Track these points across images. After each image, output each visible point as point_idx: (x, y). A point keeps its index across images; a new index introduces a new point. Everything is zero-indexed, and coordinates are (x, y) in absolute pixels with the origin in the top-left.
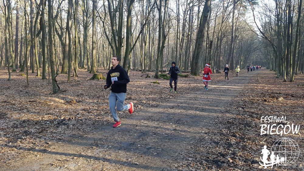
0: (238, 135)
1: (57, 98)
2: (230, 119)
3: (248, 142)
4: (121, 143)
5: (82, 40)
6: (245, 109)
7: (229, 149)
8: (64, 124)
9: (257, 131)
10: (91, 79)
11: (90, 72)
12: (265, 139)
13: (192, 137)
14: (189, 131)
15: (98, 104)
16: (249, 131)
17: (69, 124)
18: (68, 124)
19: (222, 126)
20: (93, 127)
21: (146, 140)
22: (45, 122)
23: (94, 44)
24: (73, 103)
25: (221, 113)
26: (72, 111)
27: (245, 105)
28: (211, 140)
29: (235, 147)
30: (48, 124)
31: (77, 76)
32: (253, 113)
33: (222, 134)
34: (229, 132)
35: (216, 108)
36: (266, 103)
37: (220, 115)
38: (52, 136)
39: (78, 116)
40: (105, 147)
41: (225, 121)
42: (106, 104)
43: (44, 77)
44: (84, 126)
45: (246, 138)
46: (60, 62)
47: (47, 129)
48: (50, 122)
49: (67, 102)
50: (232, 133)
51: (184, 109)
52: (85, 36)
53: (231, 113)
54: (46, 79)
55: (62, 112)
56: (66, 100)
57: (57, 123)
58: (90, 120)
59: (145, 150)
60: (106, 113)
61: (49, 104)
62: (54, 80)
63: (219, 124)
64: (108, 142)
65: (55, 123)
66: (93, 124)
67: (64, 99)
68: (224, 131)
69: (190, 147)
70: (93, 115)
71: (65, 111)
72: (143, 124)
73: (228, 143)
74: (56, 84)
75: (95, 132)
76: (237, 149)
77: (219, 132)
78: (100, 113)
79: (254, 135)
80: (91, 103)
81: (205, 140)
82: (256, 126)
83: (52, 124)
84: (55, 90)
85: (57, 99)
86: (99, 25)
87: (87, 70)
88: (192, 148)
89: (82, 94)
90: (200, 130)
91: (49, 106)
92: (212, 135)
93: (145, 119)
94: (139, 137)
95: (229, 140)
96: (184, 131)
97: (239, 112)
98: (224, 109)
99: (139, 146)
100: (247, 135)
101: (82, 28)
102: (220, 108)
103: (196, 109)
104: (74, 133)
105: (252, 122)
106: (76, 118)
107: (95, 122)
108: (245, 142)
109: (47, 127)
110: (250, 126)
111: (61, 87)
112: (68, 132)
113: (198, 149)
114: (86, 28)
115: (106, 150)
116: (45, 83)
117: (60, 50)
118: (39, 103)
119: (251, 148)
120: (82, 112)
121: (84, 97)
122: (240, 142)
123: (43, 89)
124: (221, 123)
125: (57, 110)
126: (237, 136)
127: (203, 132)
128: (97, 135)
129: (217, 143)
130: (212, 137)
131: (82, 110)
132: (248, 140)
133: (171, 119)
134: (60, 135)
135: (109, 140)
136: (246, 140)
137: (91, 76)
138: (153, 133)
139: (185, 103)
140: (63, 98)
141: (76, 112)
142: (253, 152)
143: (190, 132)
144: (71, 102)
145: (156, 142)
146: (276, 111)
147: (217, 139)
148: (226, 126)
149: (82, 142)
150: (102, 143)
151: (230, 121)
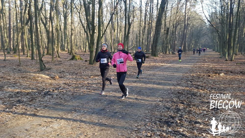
1: (43, 74)
3: (193, 108)
4: (94, 109)
5: (62, 27)
6: (192, 82)
7: (178, 113)
8: (50, 95)
9: (200, 100)
10: (70, 60)
11: (70, 54)
12: (207, 106)
13: (150, 104)
14: (147, 99)
15: (76, 79)
16: (194, 99)
17: (53, 94)
18: (52, 94)
19: (173, 96)
20: (72, 97)
21: (113, 107)
22: (34, 93)
23: (72, 31)
24: (56, 79)
25: (173, 86)
26: (56, 85)
27: (193, 80)
28: (164, 106)
29: (183, 111)
30: (37, 94)
31: (60, 57)
32: (199, 85)
33: (173, 102)
34: (179, 100)
35: (170, 82)
36: (210, 78)
37: (172, 87)
38: (40, 103)
39: (60, 88)
40: (82, 112)
41: (176, 92)
42: (83, 79)
43: (33, 58)
44: (65, 96)
45: (192, 105)
46: (46, 46)
47: (36, 99)
48: (39, 93)
49: (52, 77)
50: (181, 101)
51: (144, 83)
52: (65, 24)
53: (181, 86)
54: (35, 59)
55: (47, 86)
56: (51, 76)
58: (70, 92)
59: (113, 114)
60: (82, 86)
61: (37, 79)
62: (41, 60)
64: (84, 108)
65: (43, 94)
66: (72, 95)
67: (49, 76)
68: (175, 100)
69: (147, 112)
70: (72, 87)
71: (50, 84)
72: (111, 95)
73: (177, 108)
74: (42, 64)
75: (73, 101)
76: (184, 113)
77: (171, 100)
78: (78, 86)
79: (198, 102)
80: (71, 78)
81: (160, 106)
82: (200, 96)
83: (40, 95)
84: (42, 68)
85: (43, 76)
86: (76, 15)
87: (67, 52)
88: (149, 112)
89: (63, 72)
90: (156, 98)
91: (37, 80)
92: (165, 103)
93: (113, 91)
94: (108, 104)
95: (178, 106)
96: (144, 100)
97: (188, 85)
98: (176, 82)
99: (108, 110)
100: (193, 102)
101: (62, 18)
102: (173, 82)
103: (154, 83)
104: (57, 101)
105: (198, 92)
106: (59, 90)
107: (74, 93)
108: (191, 107)
109: (36, 97)
110: (195, 96)
111: (47, 66)
112: (52, 101)
113: (153, 113)
114: (65, 17)
115: (82, 114)
116: (34, 63)
117: (45, 36)
118: (30, 78)
119: (195, 112)
120: (63, 85)
121: (65, 74)
122: (187, 107)
123: (32, 68)
124: (172, 93)
125: (44, 84)
126: (185, 103)
127: (158, 100)
128: (75, 103)
129: (169, 108)
131: (64, 84)
133: (134, 90)
134: (46, 103)
135: (84, 106)
136: (191, 106)
137: (71, 57)
138: (120, 101)
139: (145, 78)
140: (48, 75)
141: (58, 85)
142: (197, 115)
143: (148, 100)
144: (54, 77)
145: (122, 108)
146: (217, 84)
147: (169, 105)
148: (177, 96)
149: (63, 108)
150: (79, 109)
151: (180, 91)
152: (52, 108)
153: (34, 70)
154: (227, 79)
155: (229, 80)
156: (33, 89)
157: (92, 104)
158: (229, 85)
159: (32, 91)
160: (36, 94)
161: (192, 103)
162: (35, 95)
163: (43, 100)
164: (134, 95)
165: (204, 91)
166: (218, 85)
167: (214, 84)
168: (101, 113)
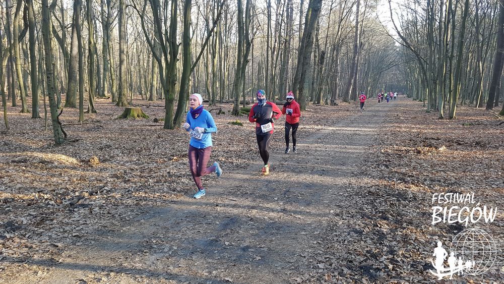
0: (390, 216)
1: (63, 154)
2: (372, 187)
4: (194, 240)
6: (390, 167)
7: (382, 243)
8: (84, 206)
9: (419, 208)
10: (120, 118)
11: (118, 105)
13: (315, 222)
14: (308, 211)
16: (405, 207)
17: (92, 204)
18: (90, 205)
19: (360, 200)
22: (46, 202)
24: (94, 164)
26: (94, 178)
27: (389, 161)
28: (348, 226)
30: (52, 205)
31: (95, 112)
32: (404, 174)
33: (363, 215)
36: (422, 157)
37: (353, 181)
39: (106, 188)
40: (166, 250)
41: (363, 191)
43: (35, 115)
44: (121, 209)
46: (62, 86)
48: (56, 202)
49: (83, 161)
50: (380, 213)
53: (370, 177)
54: (40, 118)
55: (74, 182)
56: (80, 157)
57: (68, 203)
58: (131, 197)
59: (240, 252)
62: (56, 121)
63: (354, 197)
64: (169, 239)
65: (65, 203)
66: (137, 205)
67: (76, 156)
68: (368, 209)
69: (315, 242)
71: (80, 178)
72: (227, 202)
74: (60, 129)
75: (143, 221)
77: (359, 212)
79: (415, 214)
81: (339, 227)
82: (415, 199)
83: (59, 206)
84: (59, 138)
85: (63, 158)
87: (110, 100)
88: (319, 243)
89: (108, 147)
91: (50, 169)
92: (347, 218)
93: (230, 193)
94: (225, 226)
95: (378, 226)
96: (300, 213)
98: (356, 168)
99: (227, 243)
100: (404, 215)
102: (350, 168)
104: (103, 222)
105: (408, 191)
106: (102, 191)
107: (141, 200)
110: (405, 199)
111: (69, 133)
112: (92, 222)
113: (330, 245)
115: (167, 255)
116: (38, 125)
117: (61, 65)
118: (32, 164)
121: (112, 152)
122: (396, 229)
123: (35, 137)
124: (357, 194)
126: (390, 219)
127: (332, 211)
129: (360, 233)
130: (348, 221)
131: (113, 177)
132: (408, 225)
135: (170, 235)
136: (405, 225)
137: (120, 111)
138: (249, 217)
140: (74, 155)
141: (101, 181)
143: (309, 214)
144: (89, 161)
145: (256, 235)
146: (440, 169)
147: (359, 225)
148: (368, 200)
149: (121, 240)
150: (160, 241)
151: (372, 190)
152: (93, 242)
153: (41, 143)
154: (455, 158)
155: (460, 161)
156: (42, 191)
157: (189, 229)
158: (464, 172)
159: (40, 196)
160: (50, 204)
161: (405, 218)
162: (49, 206)
163: (70, 221)
164: (277, 200)
165: (417, 186)
166: (442, 172)
167: (433, 171)
168: (212, 252)
